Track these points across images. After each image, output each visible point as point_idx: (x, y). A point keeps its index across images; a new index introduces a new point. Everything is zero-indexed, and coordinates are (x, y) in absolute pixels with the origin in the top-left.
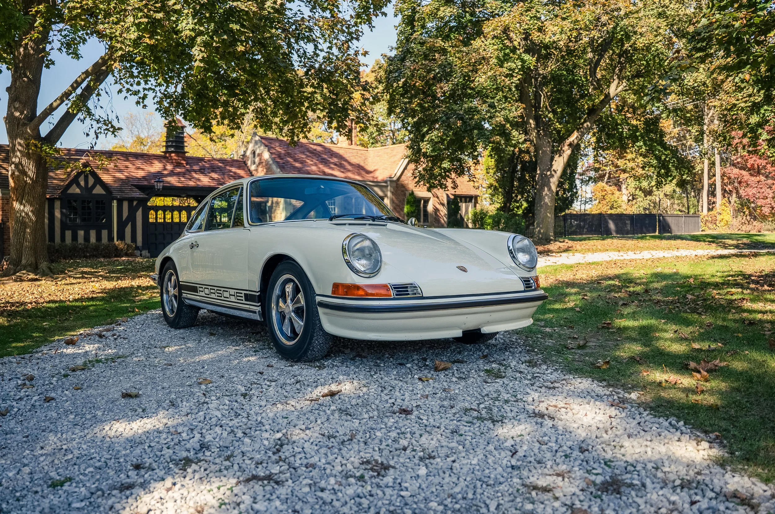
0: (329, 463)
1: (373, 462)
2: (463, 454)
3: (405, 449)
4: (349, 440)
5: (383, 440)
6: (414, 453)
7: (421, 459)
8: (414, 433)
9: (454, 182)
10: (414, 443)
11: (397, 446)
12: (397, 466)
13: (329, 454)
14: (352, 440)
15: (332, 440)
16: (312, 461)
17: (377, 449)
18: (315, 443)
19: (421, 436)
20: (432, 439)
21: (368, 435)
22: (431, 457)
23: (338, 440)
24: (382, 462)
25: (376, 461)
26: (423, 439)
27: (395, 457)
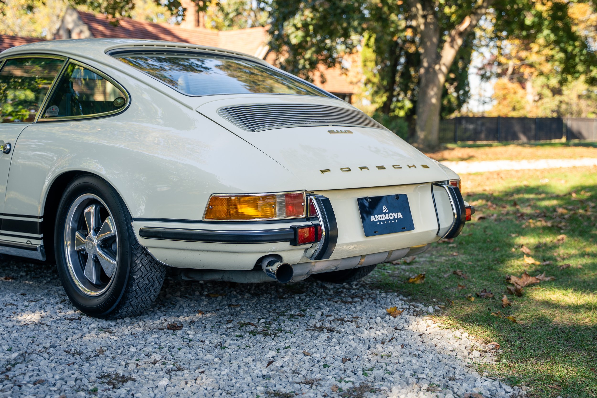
0: (62, 379)
1: (114, 377)
2: (216, 366)
3: (155, 363)
4: (96, 356)
5: (136, 355)
6: (163, 366)
7: (168, 372)
8: (173, 348)
9: (322, 76)
10: (169, 356)
11: (148, 360)
12: (138, 379)
13: (66, 371)
14: (98, 355)
15: (77, 356)
16: (43, 377)
17: (123, 363)
18: (56, 360)
19: (180, 349)
20: (190, 353)
21: (120, 351)
22: (180, 369)
23: (83, 356)
24: (123, 376)
25: (117, 375)
26: (181, 352)
27: (141, 371)
